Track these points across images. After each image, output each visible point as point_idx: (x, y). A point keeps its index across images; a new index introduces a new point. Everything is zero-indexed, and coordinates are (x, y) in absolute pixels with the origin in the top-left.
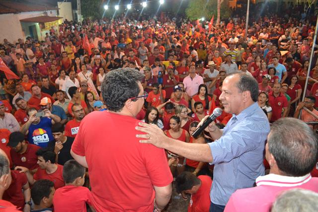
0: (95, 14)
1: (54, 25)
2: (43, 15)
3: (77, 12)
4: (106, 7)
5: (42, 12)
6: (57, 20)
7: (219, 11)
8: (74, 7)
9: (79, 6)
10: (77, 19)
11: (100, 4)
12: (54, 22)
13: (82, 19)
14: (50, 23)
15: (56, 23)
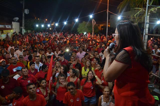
0: (31, 29)
1: (8, 32)
2: (3, 27)
3: (22, 28)
4: (37, 26)
5: (3, 26)
6: (11, 30)
7: (93, 29)
8: (21, 25)
9: (23, 25)
10: (22, 31)
11: (35, 24)
12: (9, 30)
13: (25, 31)
14: (6, 31)
15: (10, 31)
